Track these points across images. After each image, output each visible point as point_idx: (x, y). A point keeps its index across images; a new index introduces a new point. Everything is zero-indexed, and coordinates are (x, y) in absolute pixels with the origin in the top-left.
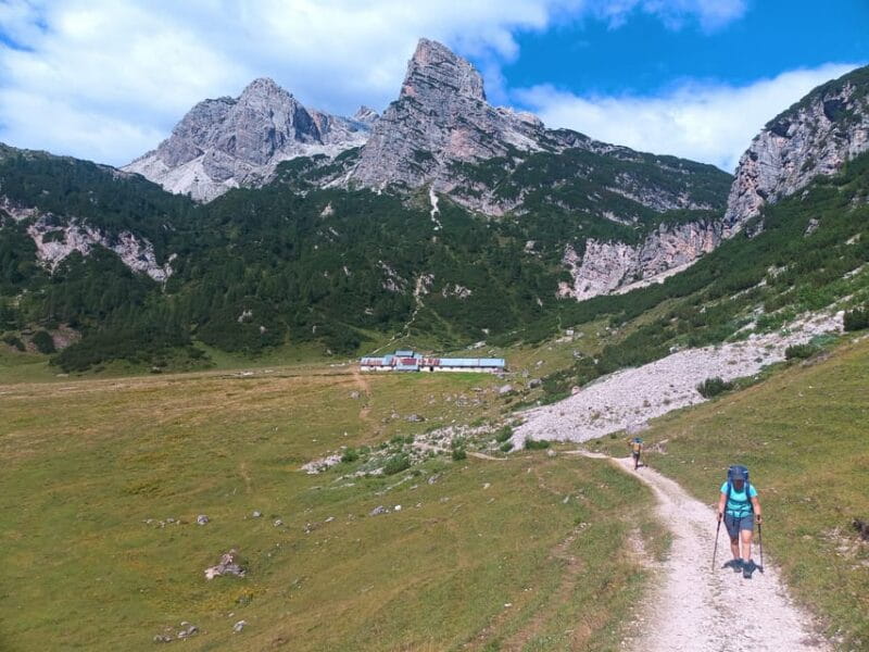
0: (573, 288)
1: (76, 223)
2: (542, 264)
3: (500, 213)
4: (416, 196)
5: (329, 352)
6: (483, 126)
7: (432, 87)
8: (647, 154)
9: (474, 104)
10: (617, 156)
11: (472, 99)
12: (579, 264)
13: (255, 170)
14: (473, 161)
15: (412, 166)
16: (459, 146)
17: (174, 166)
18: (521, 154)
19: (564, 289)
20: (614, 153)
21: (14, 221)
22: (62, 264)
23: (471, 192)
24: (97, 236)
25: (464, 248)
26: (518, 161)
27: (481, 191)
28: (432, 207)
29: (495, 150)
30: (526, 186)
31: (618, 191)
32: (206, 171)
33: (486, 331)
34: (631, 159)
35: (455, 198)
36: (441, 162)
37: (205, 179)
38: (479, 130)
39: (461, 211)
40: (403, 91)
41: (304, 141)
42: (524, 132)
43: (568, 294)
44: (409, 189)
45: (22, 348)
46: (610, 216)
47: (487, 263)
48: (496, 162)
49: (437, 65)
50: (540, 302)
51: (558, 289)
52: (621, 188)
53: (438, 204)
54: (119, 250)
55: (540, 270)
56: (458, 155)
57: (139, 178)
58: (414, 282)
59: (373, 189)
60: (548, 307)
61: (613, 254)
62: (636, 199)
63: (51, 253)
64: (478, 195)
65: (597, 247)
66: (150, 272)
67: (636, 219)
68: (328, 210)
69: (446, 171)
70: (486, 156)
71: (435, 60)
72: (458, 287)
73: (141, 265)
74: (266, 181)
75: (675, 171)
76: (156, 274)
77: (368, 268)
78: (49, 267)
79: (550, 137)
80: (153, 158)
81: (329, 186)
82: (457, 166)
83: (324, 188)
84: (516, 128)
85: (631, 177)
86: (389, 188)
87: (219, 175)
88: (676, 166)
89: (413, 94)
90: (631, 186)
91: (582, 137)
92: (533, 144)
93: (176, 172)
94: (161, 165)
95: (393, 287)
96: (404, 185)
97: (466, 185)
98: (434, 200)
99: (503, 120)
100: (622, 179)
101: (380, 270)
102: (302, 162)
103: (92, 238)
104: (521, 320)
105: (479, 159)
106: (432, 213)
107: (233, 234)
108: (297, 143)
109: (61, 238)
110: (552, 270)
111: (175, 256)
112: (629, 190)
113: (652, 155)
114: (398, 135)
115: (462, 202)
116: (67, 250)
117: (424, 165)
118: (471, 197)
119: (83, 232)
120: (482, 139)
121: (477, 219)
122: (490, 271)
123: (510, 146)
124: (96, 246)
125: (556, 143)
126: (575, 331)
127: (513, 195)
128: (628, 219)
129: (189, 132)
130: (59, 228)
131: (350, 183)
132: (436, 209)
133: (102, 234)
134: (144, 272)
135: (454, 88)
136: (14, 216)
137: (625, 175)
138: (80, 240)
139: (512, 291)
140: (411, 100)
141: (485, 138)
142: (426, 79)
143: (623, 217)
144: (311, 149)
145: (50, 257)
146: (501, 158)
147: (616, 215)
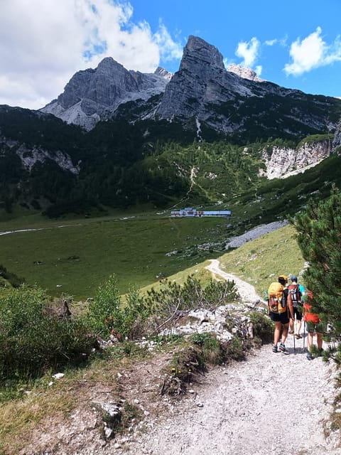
0: (266, 172)
1: (37, 148)
2: (251, 159)
3: (231, 131)
4: (189, 123)
5: (155, 207)
6: (223, 84)
7: (196, 63)
8: (309, 95)
9: (218, 71)
10: (293, 97)
11: (217, 68)
12: (269, 160)
13: (107, 108)
14: (218, 103)
15: (187, 106)
16: (211, 95)
17: (66, 108)
18: (242, 98)
19: (262, 172)
20: (291, 95)
21: (9, 148)
22: (33, 167)
23: (217, 120)
24: (46, 154)
25: (214, 152)
26: (241, 102)
27: (222, 119)
28: (198, 129)
29: (229, 96)
30: (244, 115)
31: (292, 117)
32: (83, 110)
33: (224, 195)
34: (300, 98)
35: (209, 123)
36: (202, 103)
37: (83, 114)
38: (221, 86)
39: (212, 130)
40: (181, 65)
41: (130, 91)
42: (244, 84)
43: (263, 175)
44: (186, 119)
45: (28, 208)
46: (288, 131)
47: (225, 160)
48: (230, 102)
49: (199, 50)
50: (249, 179)
51: (258, 172)
52: (293, 115)
53: (200, 127)
54: (57, 160)
55: (250, 162)
56: (210, 100)
57: (52, 116)
58: (190, 172)
59: (168, 119)
60: (253, 182)
61: (286, 154)
62: (301, 121)
63: (28, 162)
64: (220, 121)
65: (278, 150)
66: (71, 170)
67: (300, 132)
68: (147, 133)
69: (204, 109)
70: (224, 100)
71: (198, 47)
72: (210, 174)
73: (67, 167)
74: (113, 114)
75: (323, 104)
76: (73, 170)
77: (169, 166)
78: (28, 169)
79: (258, 87)
80: (56, 103)
81: (145, 118)
82: (210, 106)
83: (143, 119)
84: (240, 83)
85: (299, 109)
86: (175, 119)
87: (89, 111)
88: (324, 101)
89: (187, 67)
90: (299, 114)
91: (275, 86)
92: (249, 91)
93: (68, 111)
94: (60, 107)
95: (180, 175)
96: (183, 117)
97: (214, 116)
98: (199, 125)
99: (234, 79)
100: (294, 111)
101: (175, 166)
102: (130, 104)
103: (44, 155)
104: (240, 188)
105: (221, 102)
106: (198, 132)
107: (105, 149)
108: (127, 93)
109: (30, 155)
110: (255, 162)
111: (80, 161)
112: (298, 117)
113: (311, 95)
114: (179, 90)
115: (213, 125)
116: (34, 161)
117: (193, 106)
118: (217, 122)
119: (40, 152)
120: (222, 91)
121: (220, 134)
122: (226, 164)
123: (237, 94)
124: (46, 158)
125: (261, 90)
126: (262, 197)
127: (238, 121)
128: (296, 132)
129: (73, 89)
130: (29, 151)
131: (156, 116)
132: (199, 130)
133: (49, 152)
134: (68, 170)
135: (208, 63)
136: (9, 145)
137: (296, 109)
138: (39, 156)
139: (237, 174)
140: (185, 70)
141: (223, 90)
142: (193, 59)
143: (294, 131)
144: (134, 96)
145: (28, 164)
146: (232, 101)
147: (290, 130)
